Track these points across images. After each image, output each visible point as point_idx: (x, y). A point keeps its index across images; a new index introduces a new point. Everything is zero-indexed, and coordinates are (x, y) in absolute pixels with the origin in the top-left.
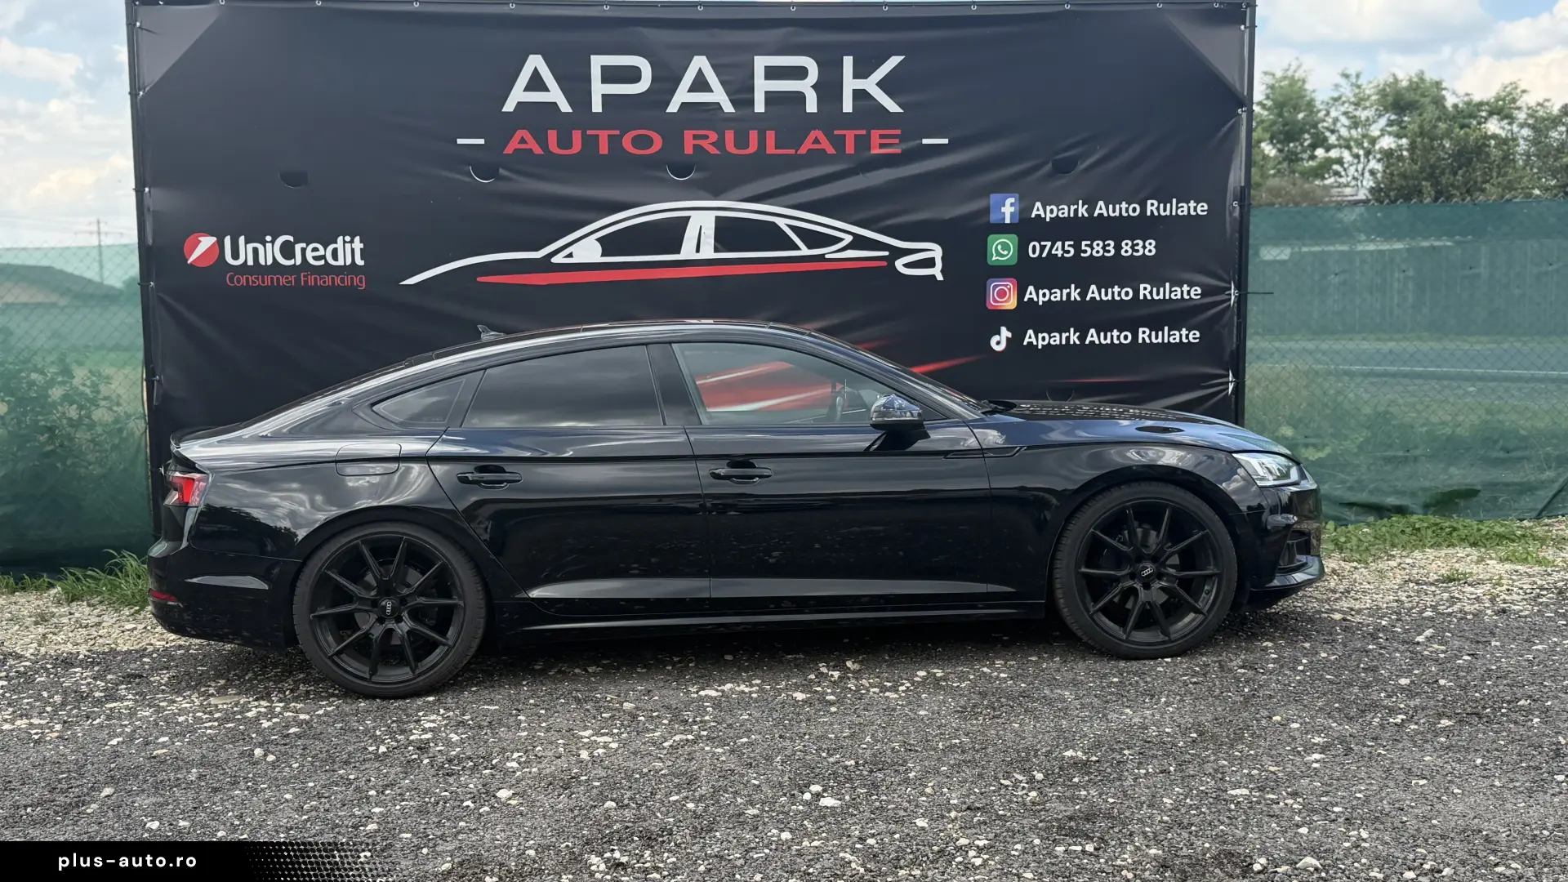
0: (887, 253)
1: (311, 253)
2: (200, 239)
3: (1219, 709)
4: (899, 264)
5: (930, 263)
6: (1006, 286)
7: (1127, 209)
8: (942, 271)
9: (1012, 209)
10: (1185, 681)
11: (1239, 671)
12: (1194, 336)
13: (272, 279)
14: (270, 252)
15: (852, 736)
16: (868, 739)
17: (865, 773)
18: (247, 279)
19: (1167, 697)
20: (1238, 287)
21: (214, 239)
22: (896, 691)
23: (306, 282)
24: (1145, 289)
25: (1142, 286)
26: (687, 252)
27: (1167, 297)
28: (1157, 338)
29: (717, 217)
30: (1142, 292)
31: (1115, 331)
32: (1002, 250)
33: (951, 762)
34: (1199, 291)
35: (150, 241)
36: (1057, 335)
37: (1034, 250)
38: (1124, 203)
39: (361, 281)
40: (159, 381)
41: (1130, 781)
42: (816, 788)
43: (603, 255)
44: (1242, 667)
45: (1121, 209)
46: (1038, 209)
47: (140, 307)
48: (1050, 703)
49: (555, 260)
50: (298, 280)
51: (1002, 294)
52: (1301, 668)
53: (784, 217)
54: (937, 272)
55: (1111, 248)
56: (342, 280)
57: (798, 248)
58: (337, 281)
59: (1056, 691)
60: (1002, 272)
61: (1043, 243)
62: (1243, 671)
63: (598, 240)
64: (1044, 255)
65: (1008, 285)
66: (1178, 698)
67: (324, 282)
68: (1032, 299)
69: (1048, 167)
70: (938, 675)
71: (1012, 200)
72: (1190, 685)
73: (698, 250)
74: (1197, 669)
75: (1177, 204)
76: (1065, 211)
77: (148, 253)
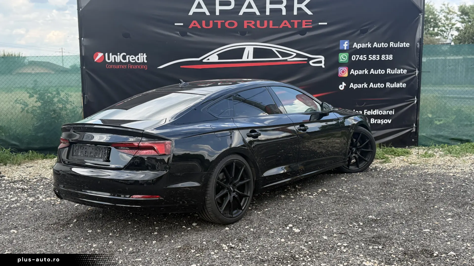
0: (307, 59)
1: (131, 58)
2: (98, 54)
3: (417, 203)
4: (311, 62)
5: (320, 62)
6: (344, 69)
7: (384, 45)
8: (324, 65)
9: (347, 45)
10: (405, 195)
11: (422, 191)
12: (404, 85)
13: (120, 66)
14: (119, 58)
15: (300, 209)
16: (305, 210)
17: (306, 221)
18: (112, 66)
19: (400, 200)
20: (419, 70)
21: (102, 54)
22: (313, 195)
23: (130, 67)
24: (389, 70)
25: (388, 69)
26: (244, 59)
27: (396, 73)
28: (392, 86)
29: (254, 48)
30: (388, 71)
31: (379, 83)
32: (343, 57)
33: (333, 218)
34: (406, 71)
35: (83, 54)
36: (360, 85)
37: (354, 58)
38: (383, 43)
39: (146, 67)
40: (86, 97)
41: (391, 226)
42: (290, 225)
43: (219, 59)
44: (423, 190)
45: (382, 45)
46: (355, 45)
47: (81, 74)
48: (362, 200)
49: (204, 61)
50: (127, 67)
51: (343, 72)
52: (442, 191)
53: (275, 48)
54: (322, 65)
55: (378, 58)
56: (140, 67)
57: (279, 58)
58: (139, 67)
59: (364, 197)
60: (343, 65)
61: (356, 56)
62: (423, 191)
63: (218, 55)
64: (357, 60)
65: (345, 69)
66: (404, 200)
67: (135, 67)
68: (353, 73)
69: (359, 32)
70: (326, 191)
71: (347, 42)
72: (407, 196)
73: (248, 58)
74: (409, 190)
75: (400, 43)
76: (364, 46)
77: (83, 58)
